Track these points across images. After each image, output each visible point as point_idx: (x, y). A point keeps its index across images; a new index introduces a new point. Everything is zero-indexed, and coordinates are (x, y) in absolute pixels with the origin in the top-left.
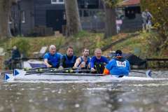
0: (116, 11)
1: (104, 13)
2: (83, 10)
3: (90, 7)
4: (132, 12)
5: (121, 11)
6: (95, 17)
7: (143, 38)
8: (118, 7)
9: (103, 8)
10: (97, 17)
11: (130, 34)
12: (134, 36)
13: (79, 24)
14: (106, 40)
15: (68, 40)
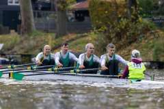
0: (67, 14)
1: (56, 15)
2: (36, 11)
3: (43, 9)
4: (82, 15)
5: (71, 14)
6: (48, 18)
7: (90, 39)
8: (69, 10)
9: (55, 10)
10: (50, 18)
11: (79, 35)
12: (83, 36)
13: (33, 24)
14: (57, 40)
15: (23, 38)
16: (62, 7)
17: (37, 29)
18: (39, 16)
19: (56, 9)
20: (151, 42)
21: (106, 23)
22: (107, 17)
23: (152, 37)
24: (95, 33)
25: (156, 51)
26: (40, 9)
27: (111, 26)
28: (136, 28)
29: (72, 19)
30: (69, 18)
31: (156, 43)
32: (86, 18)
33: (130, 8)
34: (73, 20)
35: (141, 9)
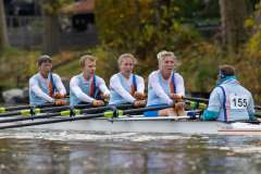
16: (51, 9)
17: (12, 45)
18: (16, 25)
19: (43, 12)
20: (193, 61)
21: (122, 34)
22: (123, 23)
23: (195, 54)
24: (104, 49)
25: (201, 75)
26: (16, 13)
27: (130, 38)
28: (169, 40)
29: (68, 27)
30: (64, 27)
31: (201, 62)
32: (90, 26)
33: (159, 9)
34: (69, 30)
35: (176, 9)
